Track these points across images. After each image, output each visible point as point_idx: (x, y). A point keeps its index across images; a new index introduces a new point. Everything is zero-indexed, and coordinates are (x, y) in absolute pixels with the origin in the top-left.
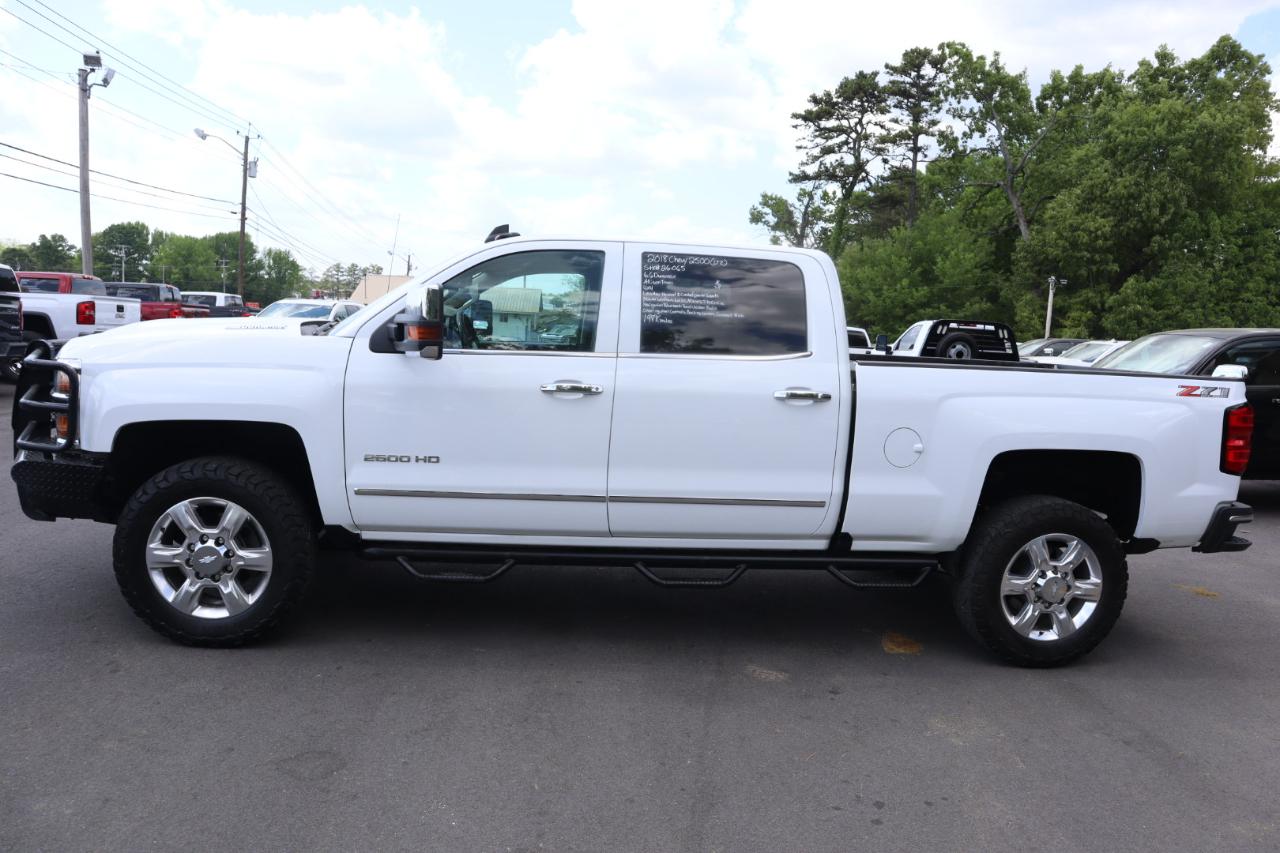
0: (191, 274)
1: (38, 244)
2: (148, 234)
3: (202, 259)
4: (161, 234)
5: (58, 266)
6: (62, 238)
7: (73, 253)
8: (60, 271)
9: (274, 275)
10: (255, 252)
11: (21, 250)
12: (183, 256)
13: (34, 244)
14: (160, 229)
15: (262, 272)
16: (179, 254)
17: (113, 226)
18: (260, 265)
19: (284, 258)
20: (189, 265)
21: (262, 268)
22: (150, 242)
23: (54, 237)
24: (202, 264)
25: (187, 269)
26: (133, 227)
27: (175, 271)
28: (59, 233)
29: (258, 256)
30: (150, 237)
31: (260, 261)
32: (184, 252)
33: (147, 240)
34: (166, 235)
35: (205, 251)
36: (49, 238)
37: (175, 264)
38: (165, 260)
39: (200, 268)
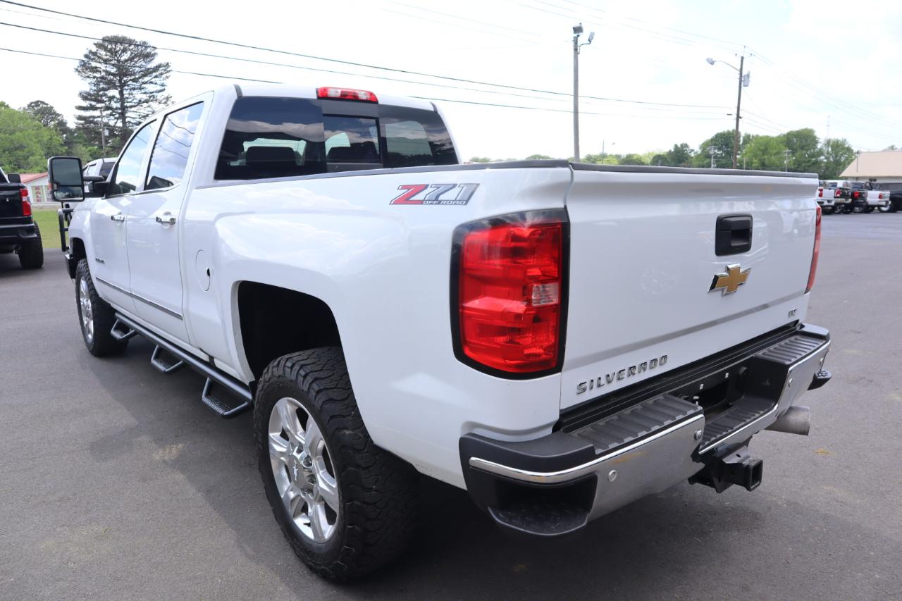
0: (766, 162)
1: (673, 150)
2: (740, 137)
3: (775, 151)
4: (749, 136)
5: (683, 164)
6: (686, 145)
7: (692, 155)
8: (684, 166)
9: (831, 159)
10: (817, 142)
11: (663, 155)
12: (762, 150)
13: (670, 151)
14: (748, 133)
15: (822, 158)
16: (759, 149)
17: (718, 134)
18: (820, 153)
19: (841, 145)
20: (766, 157)
21: (822, 154)
22: (741, 142)
23: (682, 145)
24: (775, 155)
25: (764, 159)
26: (731, 134)
27: (755, 161)
28: (685, 143)
29: (819, 146)
30: (741, 139)
31: (820, 150)
32: (762, 148)
33: (739, 141)
34: (753, 136)
35: (778, 145)
36: (679, 146)
37: (756, 156)
38: (749, 154)
39: (773, 158)
